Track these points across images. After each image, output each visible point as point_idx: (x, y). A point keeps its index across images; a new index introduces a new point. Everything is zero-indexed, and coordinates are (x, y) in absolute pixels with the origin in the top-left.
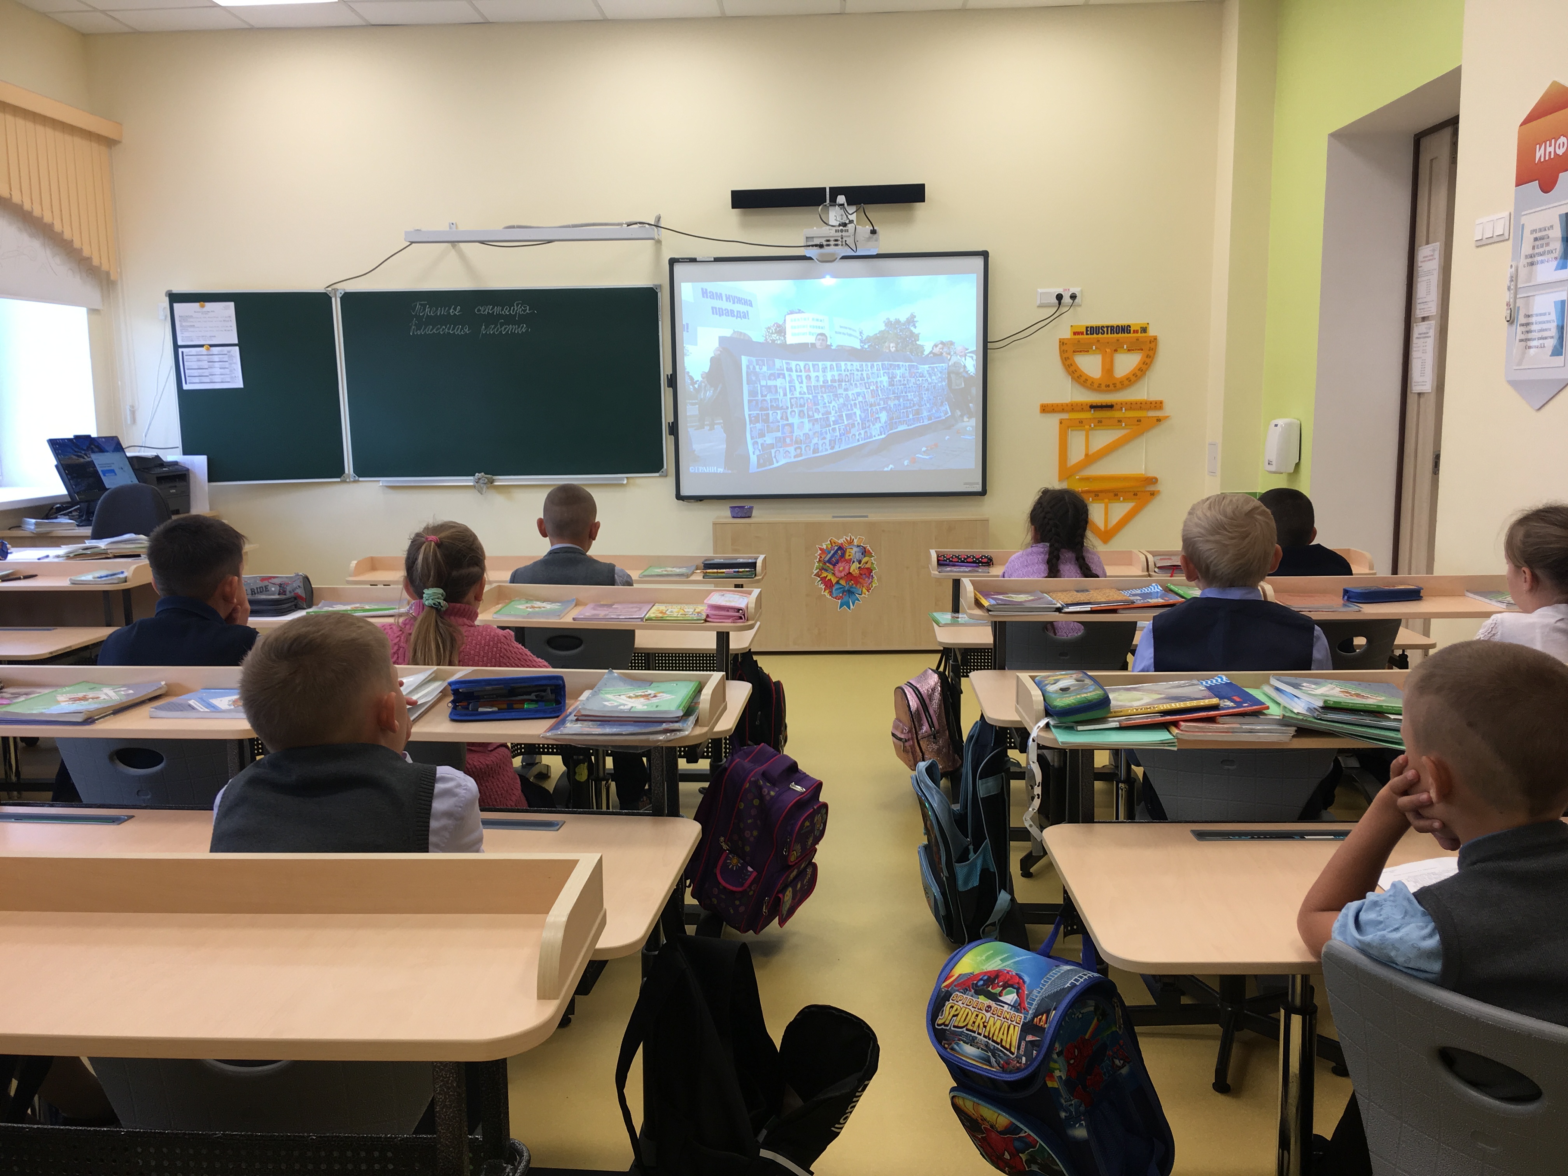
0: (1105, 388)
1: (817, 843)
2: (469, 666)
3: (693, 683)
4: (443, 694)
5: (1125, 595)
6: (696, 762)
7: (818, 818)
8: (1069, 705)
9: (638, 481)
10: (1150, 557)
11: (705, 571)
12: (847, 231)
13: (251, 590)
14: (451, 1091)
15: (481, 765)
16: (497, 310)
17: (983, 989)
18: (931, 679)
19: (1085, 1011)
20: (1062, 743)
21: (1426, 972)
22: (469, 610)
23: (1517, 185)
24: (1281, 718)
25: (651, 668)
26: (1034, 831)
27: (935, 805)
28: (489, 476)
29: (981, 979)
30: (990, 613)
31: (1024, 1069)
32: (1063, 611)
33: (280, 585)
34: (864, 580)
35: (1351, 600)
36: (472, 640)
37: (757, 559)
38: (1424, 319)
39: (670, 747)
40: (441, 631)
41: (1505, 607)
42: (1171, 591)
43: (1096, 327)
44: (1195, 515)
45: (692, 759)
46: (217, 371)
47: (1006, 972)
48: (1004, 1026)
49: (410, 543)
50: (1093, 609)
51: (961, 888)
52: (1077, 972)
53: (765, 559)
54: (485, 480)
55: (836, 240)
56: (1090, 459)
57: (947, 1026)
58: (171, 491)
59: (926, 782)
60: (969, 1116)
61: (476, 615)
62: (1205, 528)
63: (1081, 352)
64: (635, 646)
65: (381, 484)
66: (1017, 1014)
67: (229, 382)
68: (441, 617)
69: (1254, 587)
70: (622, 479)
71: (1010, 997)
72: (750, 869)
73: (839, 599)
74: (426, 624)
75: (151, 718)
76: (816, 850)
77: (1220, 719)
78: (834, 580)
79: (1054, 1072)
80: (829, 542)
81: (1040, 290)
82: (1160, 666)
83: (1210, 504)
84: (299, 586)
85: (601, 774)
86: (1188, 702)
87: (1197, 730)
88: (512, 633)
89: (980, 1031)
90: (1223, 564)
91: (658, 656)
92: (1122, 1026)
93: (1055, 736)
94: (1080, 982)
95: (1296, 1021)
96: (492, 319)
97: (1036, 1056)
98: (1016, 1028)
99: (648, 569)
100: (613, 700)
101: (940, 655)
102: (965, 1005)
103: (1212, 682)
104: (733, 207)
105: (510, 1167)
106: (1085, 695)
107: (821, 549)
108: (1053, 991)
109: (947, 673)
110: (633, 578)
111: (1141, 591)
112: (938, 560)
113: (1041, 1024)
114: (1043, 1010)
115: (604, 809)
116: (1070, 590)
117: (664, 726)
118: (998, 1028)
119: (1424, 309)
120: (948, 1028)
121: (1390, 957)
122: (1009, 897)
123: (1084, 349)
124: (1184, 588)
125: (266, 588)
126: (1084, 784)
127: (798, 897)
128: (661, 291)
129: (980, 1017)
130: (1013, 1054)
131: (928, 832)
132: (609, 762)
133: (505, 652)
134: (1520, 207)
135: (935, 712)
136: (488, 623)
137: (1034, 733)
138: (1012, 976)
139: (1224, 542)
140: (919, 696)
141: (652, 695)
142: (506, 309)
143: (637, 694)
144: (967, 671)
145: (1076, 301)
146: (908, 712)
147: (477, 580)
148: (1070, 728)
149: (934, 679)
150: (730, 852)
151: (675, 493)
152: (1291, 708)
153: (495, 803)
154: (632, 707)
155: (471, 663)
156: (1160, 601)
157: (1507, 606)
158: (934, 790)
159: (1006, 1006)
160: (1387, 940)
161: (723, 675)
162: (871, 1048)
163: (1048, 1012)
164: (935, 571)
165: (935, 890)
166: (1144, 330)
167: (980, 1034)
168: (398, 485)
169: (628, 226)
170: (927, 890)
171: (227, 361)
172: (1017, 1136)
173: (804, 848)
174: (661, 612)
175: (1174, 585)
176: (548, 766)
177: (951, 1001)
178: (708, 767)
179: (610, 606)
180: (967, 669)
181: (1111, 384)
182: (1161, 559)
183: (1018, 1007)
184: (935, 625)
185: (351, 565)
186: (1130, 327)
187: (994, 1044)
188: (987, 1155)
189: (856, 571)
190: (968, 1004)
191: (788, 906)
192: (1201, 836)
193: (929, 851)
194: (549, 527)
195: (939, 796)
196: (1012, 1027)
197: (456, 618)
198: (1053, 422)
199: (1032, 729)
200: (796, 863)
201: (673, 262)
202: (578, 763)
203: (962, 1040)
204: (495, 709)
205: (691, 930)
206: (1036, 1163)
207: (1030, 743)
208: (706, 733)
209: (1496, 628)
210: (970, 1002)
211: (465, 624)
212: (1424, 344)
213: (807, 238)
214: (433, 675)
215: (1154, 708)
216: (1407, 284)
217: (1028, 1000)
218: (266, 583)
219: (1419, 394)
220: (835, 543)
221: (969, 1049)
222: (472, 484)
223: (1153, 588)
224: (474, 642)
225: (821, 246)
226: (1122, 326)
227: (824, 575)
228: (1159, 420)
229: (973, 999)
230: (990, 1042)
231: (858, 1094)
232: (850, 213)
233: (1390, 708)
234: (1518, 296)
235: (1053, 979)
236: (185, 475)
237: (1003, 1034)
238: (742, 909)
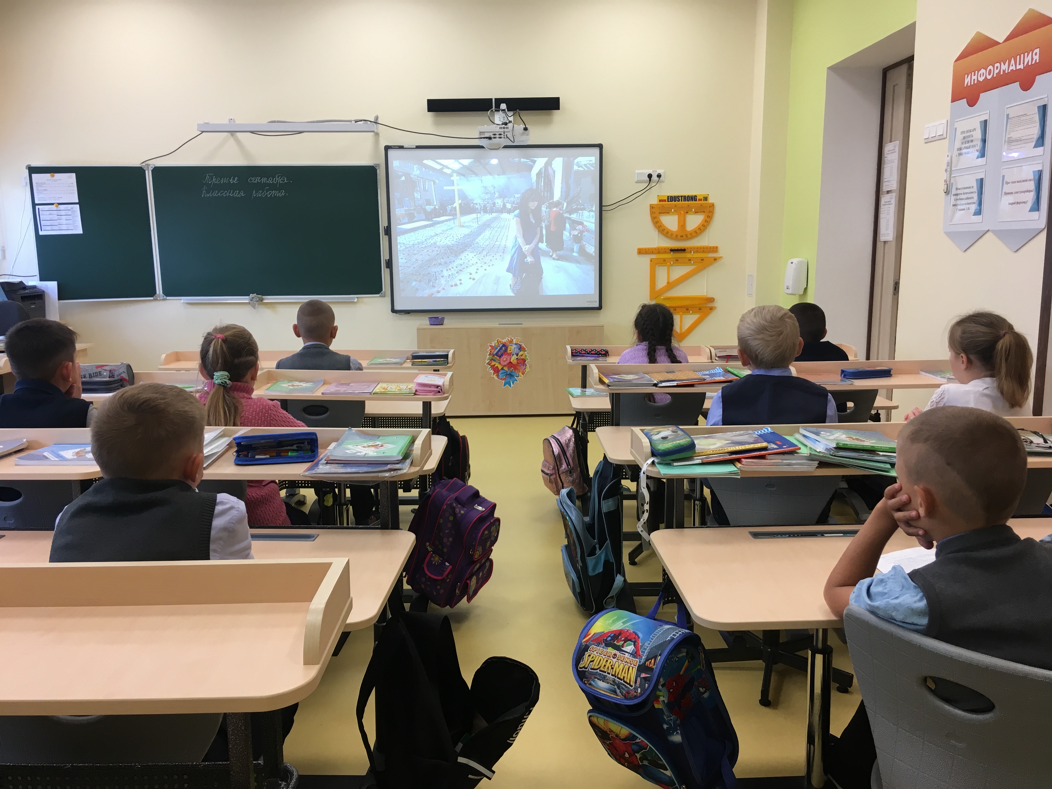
0: (680, 238)
1: (493, 545)
2: (248, 426)
3: (409, 437)
4: (230, 446)
5: (699, 375)
6: (410, 491)
7: (493, 528)
8: (668, 448)
9: (365, 300)
10: (713, 350)
11: (413, 361)
12: (507, 128)
13: (89, 374)
14: (240, 733)
15: (258, 496)
16: (264, 180)
17: (611, 643)
18: (568, 433)
19: (680, 656)
20: (664, 474)
21: (917, 625)
22: (247, 387)
23: (952, 101)
24: (809, 455)
25: (376, 426)
26: (644, 534)
27: (573, 518)
28: (260, 296)
29: (609, 636)
30: (609, 387)
31: (640, 696)
32: (658, 386)
33: (110, 371)
34: (520, 367)
35: (846, 377)
36: (250, 408)
37: (448, 352)
38: (888, 192)
39: (393, 481)
40: (228, 402)
41: (946, 381)
42: (729, 372)
43: (674, 196)
44: (745, 322)
45: (407, 490)
46: (64, 222)
47: (626, 631)
48: (625, 667)
49: (203, 339)
50: (678, 384)
51: (591, 573)
52: (674, 630)
53: (454, 353)
54: (257, 299)
55: (500, 134)
56: (671, 285)
57: (586, 668)
58: (32, 306)
59: (567, 503)
60: (600, 729)
61: (252, 390)
62: (754, 330)
63: (664, 213)
64: (365, 413)
65: (182, 302)
66: (634, 659)
67: (72, 230)
68: (227, 392)
69: (786, 367)
70: (354, 298)
71: (630, 648)
72: (447, 564)
73: (503, 380)
74: (216, 398)
75: (16, 465)
76: (492, 550)
77: (768, 457)
78: (500, 367)
79: (659, 698)
80: (496, 342)
81: (637, 171)
82: (727, 420)
83: (755, 313)
84: (124, 372)
85: (343, 501)
86: (747, 446)
87: (753, 464)
88: (279, 403)
89: (609, 672)
90: (766, 353)
91: (381, 420)
92: (704, 665)
93: (659, 470)
94: (676, 636)
95: (819, 658)
96: (259, 187)
97: (647, 688)
98: (634, 669)
99: (373, 360)
100: (352, 449)
101: (573, 417)
102: (598, 654)
103: (761, 432)
104: (429, 111)
105: (284, 783)
106: (679, 442)
107: (491, 346)
108: (658, 643)
109: (578, 429)
110: (363, 366)
111: (709, 372)
112: (572, 353)
113: (651, 665)
114: (652, 656)
115: (345, 525)
116: (662, 372)
117: (389, 466)
118: (622, 669)
119: (888, 185)
120: (587, 670)
121: (892, 616)
122: (622, 579)
123: (667, 212)
124: (738, 370)
125: (100, 373)
126: (677, 502)
127: (480, 582)
128: (379, 169)
129: (609, 662)
130: (632, 686)
131: (568, 536)
132: (348, 492)
133: (274, 417)
134: (954, 116)
135: (571, 455)
136: (261, 397)
137: (644, 468)
138: (630, 634)
139: (766, 339)
140: (560, 444)
141: (380, 445)
142: (270, 180)
143: (369, 445)
144: (594, 427)
145: (661, 178)
146: (552, 456)
147: (253, 366)
148: (668, 464)
149: (570, 433)
150: (434, 553)
151: (391, 308)
152: (815, 449)
153: (268, 522)
154: (366, 454)
155: (249, 424)
156: (722, 378)
157: (947, 380)
158: (573, 508)
159: (627, 654)
160: (890, 604)
161: (429, 431)
162: (534, 685)
163: (655, 657)
164: (570, 360)
165: (573, 576)
166: (706, 199)
167: (609, 673)
168: (195, 302)
169: (356, 122)
170: (567, 575)
171: (71, 215)
172: (634, 742)
173: (484, 549)
174: (384, 389)
175: (730, 368)
176: (304, 496)
177: (589, 651)
178: (418, 495)
179: (348, 384)
180: (594, 426)
181: (683, 235)
182: (720, 351)
183: (635, 654)
184: (570, 396)
185: (162, 357)
186: (696, 197)
187: (618, 680)
188: (613, 755)
189: (515, 361)
190: (601, 653)
191: (473, 589)
192: (756, 535)
193: (569, 549)
194: (301, 331)
195: (576, 512)
196: (631, 668)
197: (238, 392)
198: (646, 260)
199: (643, 465)
200: (479, 559)
201: (387, 148)
202: (326, 493)
203: (597, 678)
204: (268, 456)
205: (407, 606)
206: (647, 759)
207: (642, 475)
208: (418, 471)
209: (944, 394)
210: (602, 652)
211: (244, 397)
212: (888, 209)
213: (480, 132)
214: (222, 433)
215: (724, 450)
216: (877, 169)
217: (642, 650)
218: (100, 369)
219: (885, 242)
220: (500, 342)
221: (602, 684)
222: (248, 301)
223: (717, 370)
224: (252, 409)
225: (490, 138)
226: (691, 196)
227: (493, 364)
228: (715, 259)
229: (604, 649)
230: (616, 679)
231: (525, 717)
232: (510, 116)
233: (879, 448)
234: (952, 176)
235: (658, 634)
236: (42, 295)
237: (625, 673)
238: (442, 591)
